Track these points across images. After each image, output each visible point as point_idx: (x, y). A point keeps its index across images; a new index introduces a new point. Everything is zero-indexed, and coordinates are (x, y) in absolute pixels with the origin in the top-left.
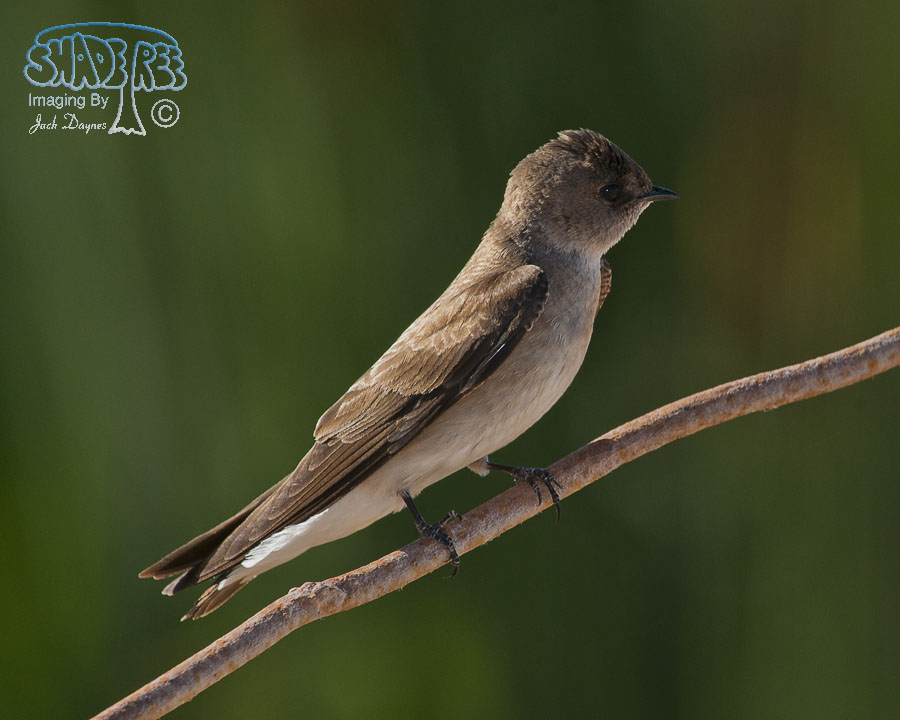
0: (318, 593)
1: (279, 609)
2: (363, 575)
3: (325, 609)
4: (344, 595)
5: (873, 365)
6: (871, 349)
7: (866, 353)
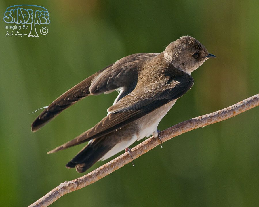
0: (69, 185)
1: (57, 190)
2: (82, 179)
3: (71, 189)
4: (76, 185)
5: (234, 113)
6: (233, 108)
7: (232, 109)
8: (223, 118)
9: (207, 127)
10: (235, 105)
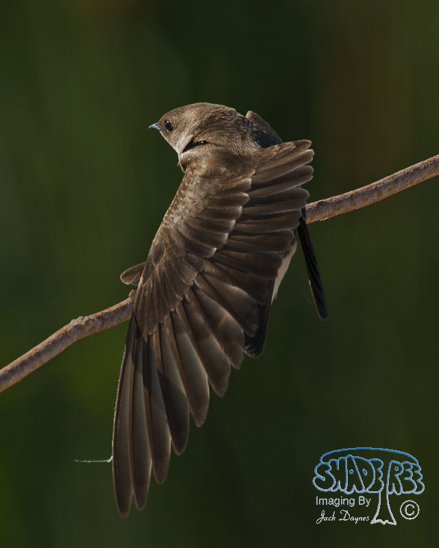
0: (87, 323)
1: (66, 331)
2: (110, 312)
3: (90, 330)
4: (100, 323)
5: (379, 194)
6: (379, 186)
7: (376, 188)
8: (360, 204)
9: (333, 220)
10: (381, 181)
